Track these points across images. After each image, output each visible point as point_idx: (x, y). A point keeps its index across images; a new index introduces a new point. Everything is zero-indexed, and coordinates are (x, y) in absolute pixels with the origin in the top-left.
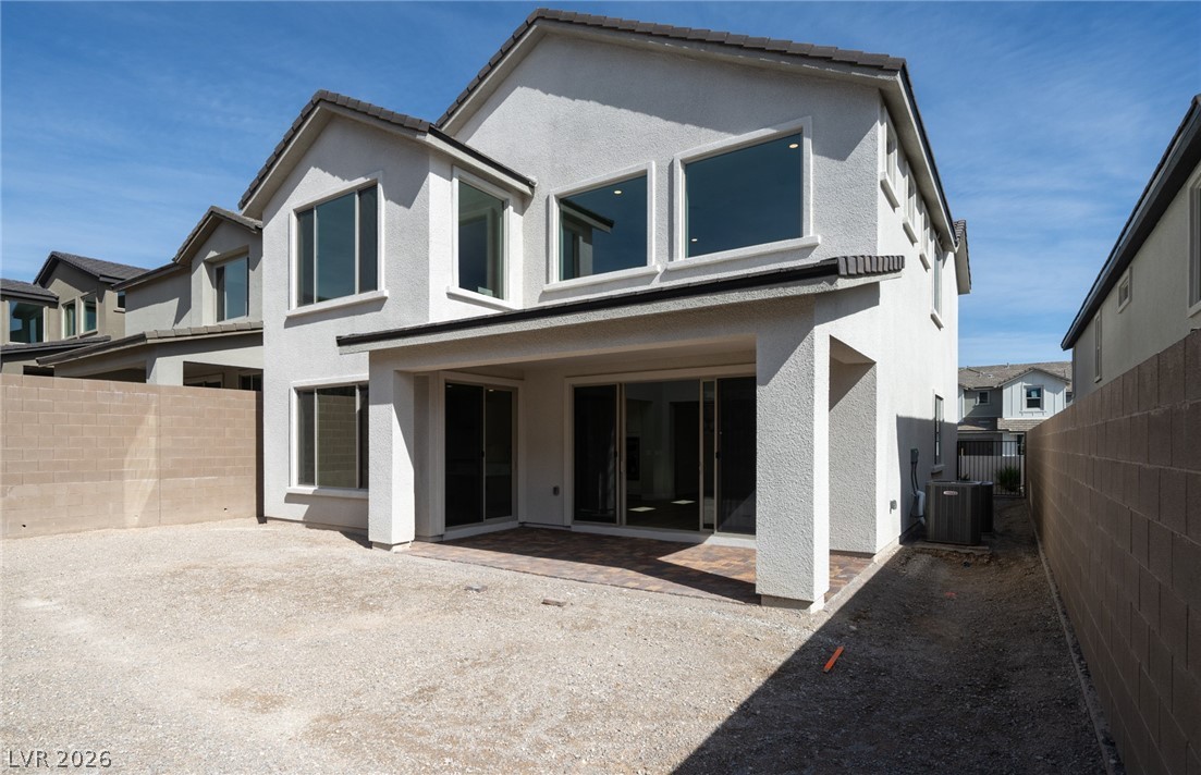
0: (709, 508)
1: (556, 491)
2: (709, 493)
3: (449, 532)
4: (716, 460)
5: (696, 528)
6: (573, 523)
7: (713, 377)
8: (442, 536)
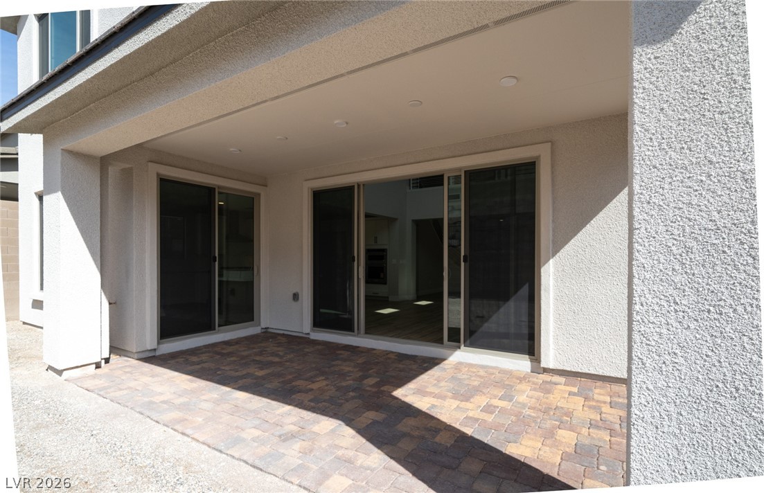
0: (454, 311)
1: (296, 297)
2: (454, 293)
3: (161, 346)
4: (463, 264)
5: (439, 341)
6: (312, 330)
7: (459, 169)
8: (155, 350)
